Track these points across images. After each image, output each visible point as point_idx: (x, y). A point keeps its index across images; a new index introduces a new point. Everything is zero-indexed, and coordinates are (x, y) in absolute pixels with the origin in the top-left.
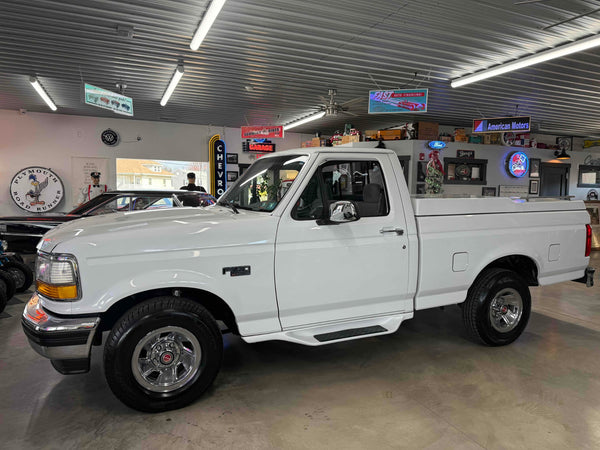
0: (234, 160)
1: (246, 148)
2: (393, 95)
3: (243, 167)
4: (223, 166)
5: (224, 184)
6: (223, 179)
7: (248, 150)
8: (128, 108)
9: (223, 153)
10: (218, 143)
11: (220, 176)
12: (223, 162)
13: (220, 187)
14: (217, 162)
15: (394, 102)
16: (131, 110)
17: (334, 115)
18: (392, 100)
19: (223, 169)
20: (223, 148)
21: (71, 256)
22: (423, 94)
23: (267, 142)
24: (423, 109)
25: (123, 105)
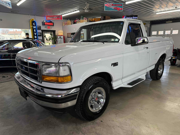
0: (39, 28)
1: (44, 24)
2: (112, 5)
3: (43, 31)
4: (36, 30)
5: (37, 37)
6: (36, 35)
7: (44, 25)
8: (10, 5)
9: (35, 26)
10: (33, 22)
11: (35, 34)
12: (36, 29)
13: (36, 39)
14: (33, 29)
15: (113, 7)
16: (11, 6)
17: (88, 11)
18: (112, 6)
19: (36, 32)
20: (35, 24)
21: (66, 63)
22: (122, 5)
23: (51, 22)
24: (122, 10)
25: (8, 4)
